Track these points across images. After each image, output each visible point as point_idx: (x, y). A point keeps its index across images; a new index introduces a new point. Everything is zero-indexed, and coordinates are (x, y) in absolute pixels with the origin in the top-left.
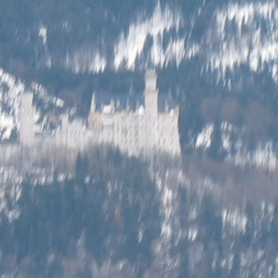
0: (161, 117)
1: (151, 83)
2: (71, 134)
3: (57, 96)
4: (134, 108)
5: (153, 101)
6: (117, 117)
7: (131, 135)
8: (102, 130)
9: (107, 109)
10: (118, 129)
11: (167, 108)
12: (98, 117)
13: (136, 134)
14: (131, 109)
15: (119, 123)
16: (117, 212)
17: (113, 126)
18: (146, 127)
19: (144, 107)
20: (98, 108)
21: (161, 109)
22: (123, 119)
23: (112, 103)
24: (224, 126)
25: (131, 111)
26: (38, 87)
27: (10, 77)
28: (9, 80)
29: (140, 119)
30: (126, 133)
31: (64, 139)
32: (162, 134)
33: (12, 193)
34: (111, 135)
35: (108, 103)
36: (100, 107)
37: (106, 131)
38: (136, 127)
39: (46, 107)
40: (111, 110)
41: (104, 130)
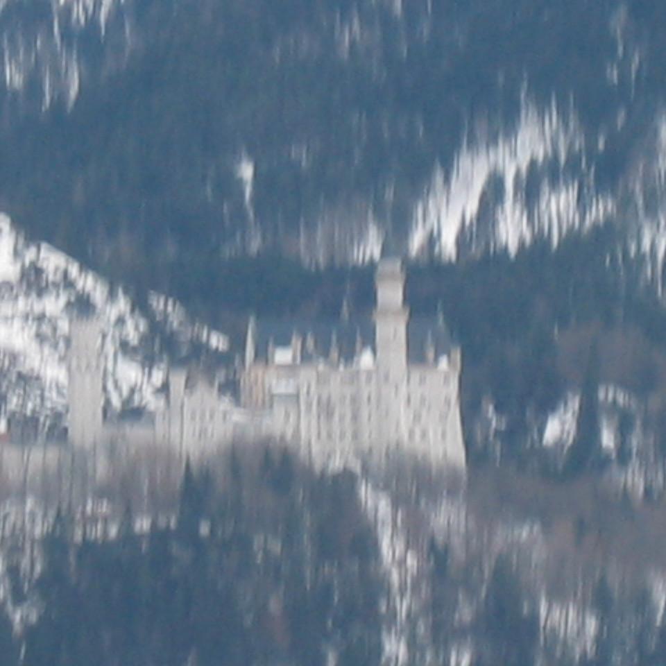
0: (416, 376)
1: (391, 294)
2: (193, 418)
3: (215, 325)
4: (349, 355)
5: (395, 336)
6: (307, 376)
7: (342, 418)
8: (271, 406)
9: (283, 356)
10: (309, 406)
11: (430, 354)
12: (260, 373)
13: (355, 417)
14: (340, 356)
15: (313, 389)
16: (275, 605)
17: (297, 396)
18: (379, 401)
19: (374, 351)
20: (262, 355)
21: (416, 355)
22: (322, 380)
23: (296, 342)
24: (607, 394)
25: (342, 360)
26: (166, 305)
27: (96, 281)
28: (95, 289)
29: (363, 378)
30: (330, 414)
31: (175, 430)
32: (417, 418)
33: (25, 563)
34: (292, 419)
35: (284, 342)
36: (266, 350)
37: (279, 411)
38: (354, 400)
39: (184, 351)
40: (294, 358)
41: (275, 405)
